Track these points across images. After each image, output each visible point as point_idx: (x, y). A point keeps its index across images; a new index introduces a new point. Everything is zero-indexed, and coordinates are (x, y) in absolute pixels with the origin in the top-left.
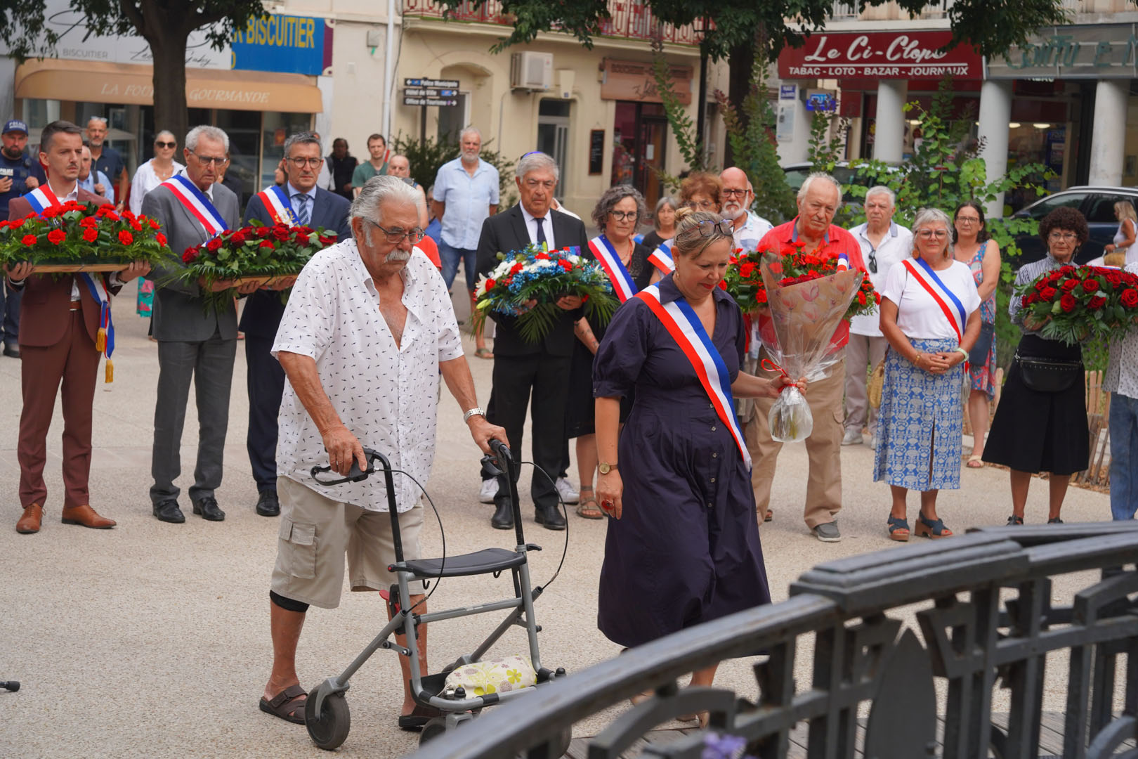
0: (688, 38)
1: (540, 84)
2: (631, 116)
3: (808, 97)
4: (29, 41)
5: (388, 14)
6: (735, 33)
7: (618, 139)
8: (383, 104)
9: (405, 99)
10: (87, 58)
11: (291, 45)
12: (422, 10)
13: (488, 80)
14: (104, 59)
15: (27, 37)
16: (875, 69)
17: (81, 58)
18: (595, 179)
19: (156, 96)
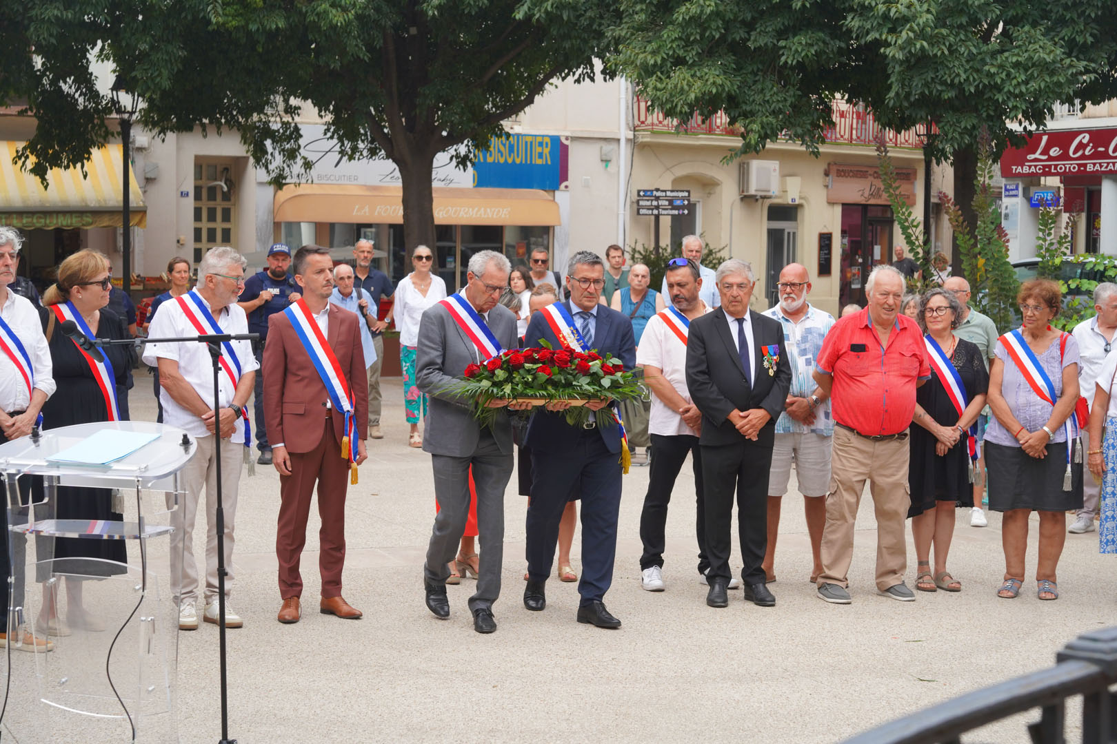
0: (910, 141)
1: (769, 191)
2: (857, 218)
3: (1031, 195)
4: (286, 168)
5: (619, 129)
6: (958, 137)
7: (846, 241)
8: (618, 215)
9: (638, 210)
10: (339, 182)
11: (529, 162)
12: (653, 124)
13: (718, 189)
14: (355, 182)
15: (285, 165)
16: (1098, 165)
17: (334, 182)
18: (825, 280)
19: (405, 216)
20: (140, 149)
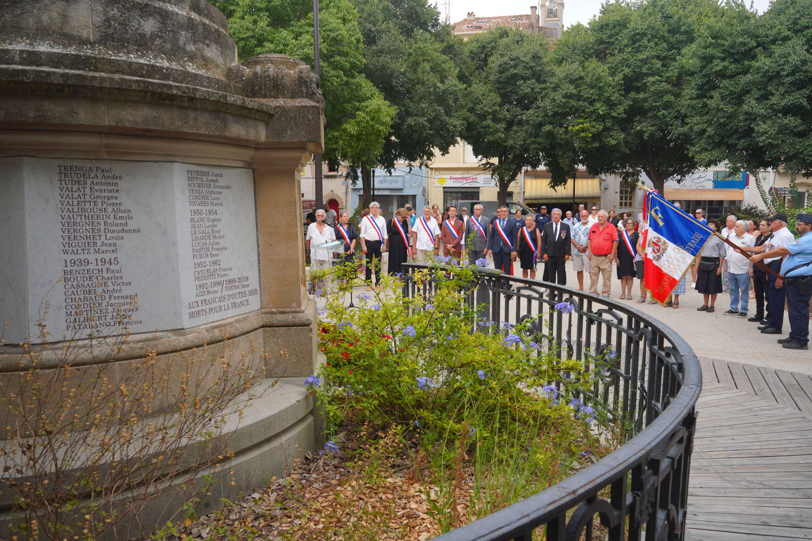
20: (603, 180)
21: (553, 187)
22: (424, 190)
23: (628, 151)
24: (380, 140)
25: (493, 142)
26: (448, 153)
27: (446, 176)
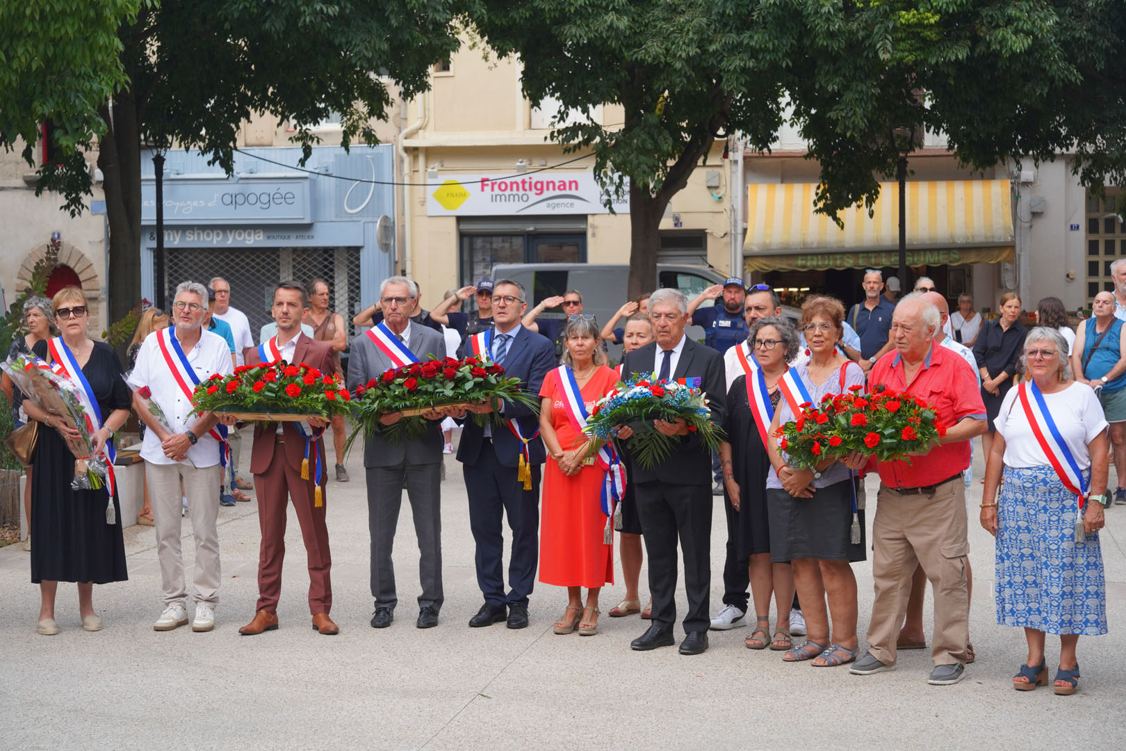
20: (1026, 184)
21: (830, 210)
22: (388, 229)
23: (1076, 77)
24: (102, 39)
25: (595, 48)
26: (424, 87)
27: (467, 175)
